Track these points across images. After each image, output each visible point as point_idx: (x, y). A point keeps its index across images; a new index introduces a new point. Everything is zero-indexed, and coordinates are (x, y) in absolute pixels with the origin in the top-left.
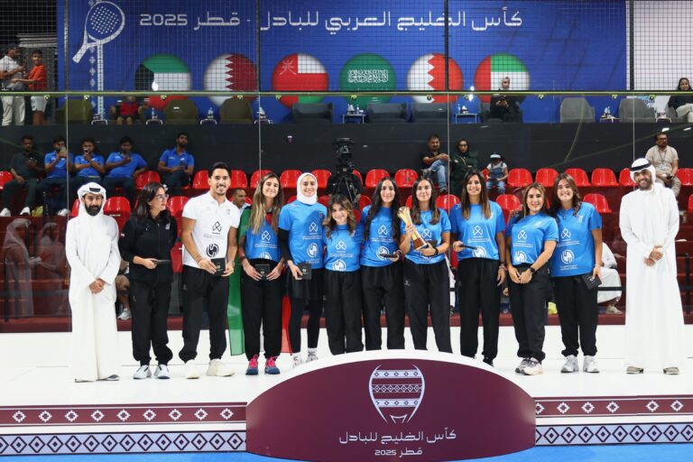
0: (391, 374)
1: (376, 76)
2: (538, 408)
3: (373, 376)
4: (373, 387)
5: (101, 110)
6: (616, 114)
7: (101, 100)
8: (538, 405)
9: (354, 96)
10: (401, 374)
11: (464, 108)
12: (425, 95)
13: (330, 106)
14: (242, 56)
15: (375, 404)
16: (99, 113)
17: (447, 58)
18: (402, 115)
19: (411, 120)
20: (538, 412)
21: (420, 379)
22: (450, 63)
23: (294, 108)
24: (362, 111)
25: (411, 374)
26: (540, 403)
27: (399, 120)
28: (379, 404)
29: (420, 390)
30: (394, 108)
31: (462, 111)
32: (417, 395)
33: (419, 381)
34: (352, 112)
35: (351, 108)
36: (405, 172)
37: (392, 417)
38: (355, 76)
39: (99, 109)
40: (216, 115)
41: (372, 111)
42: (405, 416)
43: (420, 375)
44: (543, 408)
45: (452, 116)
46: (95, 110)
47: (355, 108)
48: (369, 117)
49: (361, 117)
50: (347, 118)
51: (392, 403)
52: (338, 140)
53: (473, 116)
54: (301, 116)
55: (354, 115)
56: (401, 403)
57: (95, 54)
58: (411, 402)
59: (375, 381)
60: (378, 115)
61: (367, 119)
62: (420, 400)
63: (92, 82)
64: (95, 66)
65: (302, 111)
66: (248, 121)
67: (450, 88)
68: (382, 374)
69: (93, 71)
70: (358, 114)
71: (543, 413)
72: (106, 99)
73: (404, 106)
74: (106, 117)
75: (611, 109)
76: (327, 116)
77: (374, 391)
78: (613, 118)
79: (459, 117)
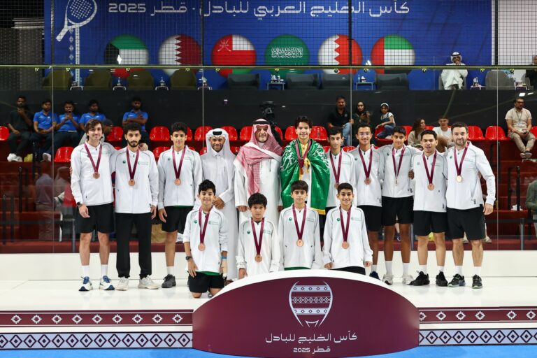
0: (307, 289)
1: (293, 52)
2: (422, 316)
3: (292, 290)
4: (293, 298)
5: (78, 79)
6: (483, 83)
7: (78, 72)
8: (421, 313)
9: (277, 69)
10: (314, 289)
11: (363, 78)
12: (333, 68)
13: (257, 76)
14: (190, 37)
15: (294, 312)
16: (76, 80)
17: (350, 39)
18: (314, 84)
19: (321, 88)
20: (421, 319)
21: (329, 293)
22: (352, 44)
23: (229, 77)
24: (282, 80)
25: (322, 289)
26: (423, 312)
27: (311, 87)
28: (297, 312)
29: (329, 301)
30: (308, 78)
31: (361, 80)
32: (327, 306)
33: (328, 294)
34: (274, 81)
35: (274, 77)
36: (316, 129)
37: (307, 322)
38: (277, 52)
39: (76, 78)
40: (168, 83)
41: (290, 80)
42: (317, 322)
43: (329, 289)
44: (425, 316)
45: (354, 84)
46: (73, 79)
47: (277, 78)
48: (288, 85)
49: (281, 85)
50: (271, 85)
51: (307, 311)
52: (264, 103)
53: (370, 85)
54: (234, 83)
55: (276, 83)
56: (314, 311)
57: (74, 35)
58: (322, 311)
59: (294, 294)
60: (295, 84)
61: (286, 86)
62: (328, 309)
63: (71, 57)
64: (74, 44)
65: (235, 80)
66: (193, 88)
67: (353, 63)
68: (299, 289)
69: (71, 48)
70: (279, 83)
71: (425, 320)
72: (82, 71)
73: (316, 76)
74: (81, 84)
75: (478, 79)
76: (255, 83)
77: (292, 302)
78: (480, 86)
79: (359, 85)
